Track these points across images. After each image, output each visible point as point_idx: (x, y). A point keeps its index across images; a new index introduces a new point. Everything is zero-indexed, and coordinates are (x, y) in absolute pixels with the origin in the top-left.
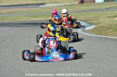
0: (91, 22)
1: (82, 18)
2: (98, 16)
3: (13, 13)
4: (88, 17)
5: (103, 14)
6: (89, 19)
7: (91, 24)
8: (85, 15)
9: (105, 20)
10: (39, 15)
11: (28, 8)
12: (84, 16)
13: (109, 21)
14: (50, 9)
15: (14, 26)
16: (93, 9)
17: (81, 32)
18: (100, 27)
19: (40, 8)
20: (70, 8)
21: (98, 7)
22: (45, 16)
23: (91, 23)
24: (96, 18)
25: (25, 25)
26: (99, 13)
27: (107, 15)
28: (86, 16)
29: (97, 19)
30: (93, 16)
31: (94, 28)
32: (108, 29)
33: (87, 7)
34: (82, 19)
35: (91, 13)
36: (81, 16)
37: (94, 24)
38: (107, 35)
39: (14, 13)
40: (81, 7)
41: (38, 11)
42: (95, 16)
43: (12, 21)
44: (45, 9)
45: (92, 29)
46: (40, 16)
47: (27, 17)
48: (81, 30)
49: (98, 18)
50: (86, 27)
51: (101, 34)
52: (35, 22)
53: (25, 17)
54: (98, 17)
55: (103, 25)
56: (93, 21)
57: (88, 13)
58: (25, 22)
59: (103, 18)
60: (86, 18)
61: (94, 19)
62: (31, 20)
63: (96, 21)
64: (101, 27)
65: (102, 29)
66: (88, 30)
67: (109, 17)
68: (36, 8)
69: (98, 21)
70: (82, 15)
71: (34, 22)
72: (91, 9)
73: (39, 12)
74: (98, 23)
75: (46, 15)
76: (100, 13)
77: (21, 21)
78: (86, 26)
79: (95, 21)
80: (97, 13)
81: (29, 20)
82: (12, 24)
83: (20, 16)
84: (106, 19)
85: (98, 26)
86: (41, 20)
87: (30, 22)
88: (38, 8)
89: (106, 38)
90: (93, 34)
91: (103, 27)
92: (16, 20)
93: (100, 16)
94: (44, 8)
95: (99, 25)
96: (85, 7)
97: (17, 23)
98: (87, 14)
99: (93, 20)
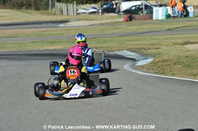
0: (146, 52)
1: (131, 45)
2: (157, 41)
3: (13, 37)
4: (141, 44)
5: (166, 39)
6: (142, 46)
7: (146, 56)
8: (136, 40)
9: (169, 49)
10: (58, 40)
11: (40, 28)
12: (135, 43)
13: (177, 50)
14: (76, 29)
15: (15, 59)
16: (149, 31)
17: (130, 69)
18: (161, 60)
19: (60, 28)
20: (110, 28)
21: (157, 27)
22: (67, 41)
23: (146, 54)
24: (154, 45)
25: (34, 57)
26: (159, 36)
27: (173, 41)
28: (138, 42)
29: (155, 47)
30: (149, 43)
31: (152, 62)
32: (175, 64)
33: (140, 27)
34: (131, 47)
35: (147, 37)
36: (130, 42)
37: (152, 56)
38: (173, 75)
39: (16, 37)
40: (129, 28)
41: (56, 33)
42: (152, 42)
43: (12, 50)
44: (68, 29)
45: (148, 64)
46: (61, 42)
47: (38, 43)
48: (130, 67)
49: (158, 46)
50: (138, 61)
51: (163, 73)
52: (52, 52)
53: (34, 44)
54: (158, 44)
55: (166, 58)
56: (150, 51)
57: (141, 38)
58: (35, 52)
59: (166, 46)
60: (137, 46)
61: (150, 47)
62: (44, 48)
63: (155, 51)
64: (163, 61)
65: (164, 63)
66: (141, 66)
67: (176, 44)
68: (53, 29)
69: (158, 50)
70: (131, 40)
71: (49, 53)
72: (145, 31)
73: (58, 34)
74: (159, 54)
75: (70, 40)
76: (162, 37)
77: (28, 50)
78: (137, 59)
79: (153, 51)
80: (156, 37)
81: (41, 49)
82: (13, 55)
83: (26, 42)
84: (171, 47)
85: (157, 60)
86: (62, 48)
87: (43, 52)
88: (56, 28)
89: (172, 79)
90: (150, 73)
91: (167, 61)
92: (19, 48)
93: (161, 43)
94: (66, 28)
95: (160, 57)
96: (135, 27)
97: (21, 53)
98: (138, 38)
99: (150, 49)
